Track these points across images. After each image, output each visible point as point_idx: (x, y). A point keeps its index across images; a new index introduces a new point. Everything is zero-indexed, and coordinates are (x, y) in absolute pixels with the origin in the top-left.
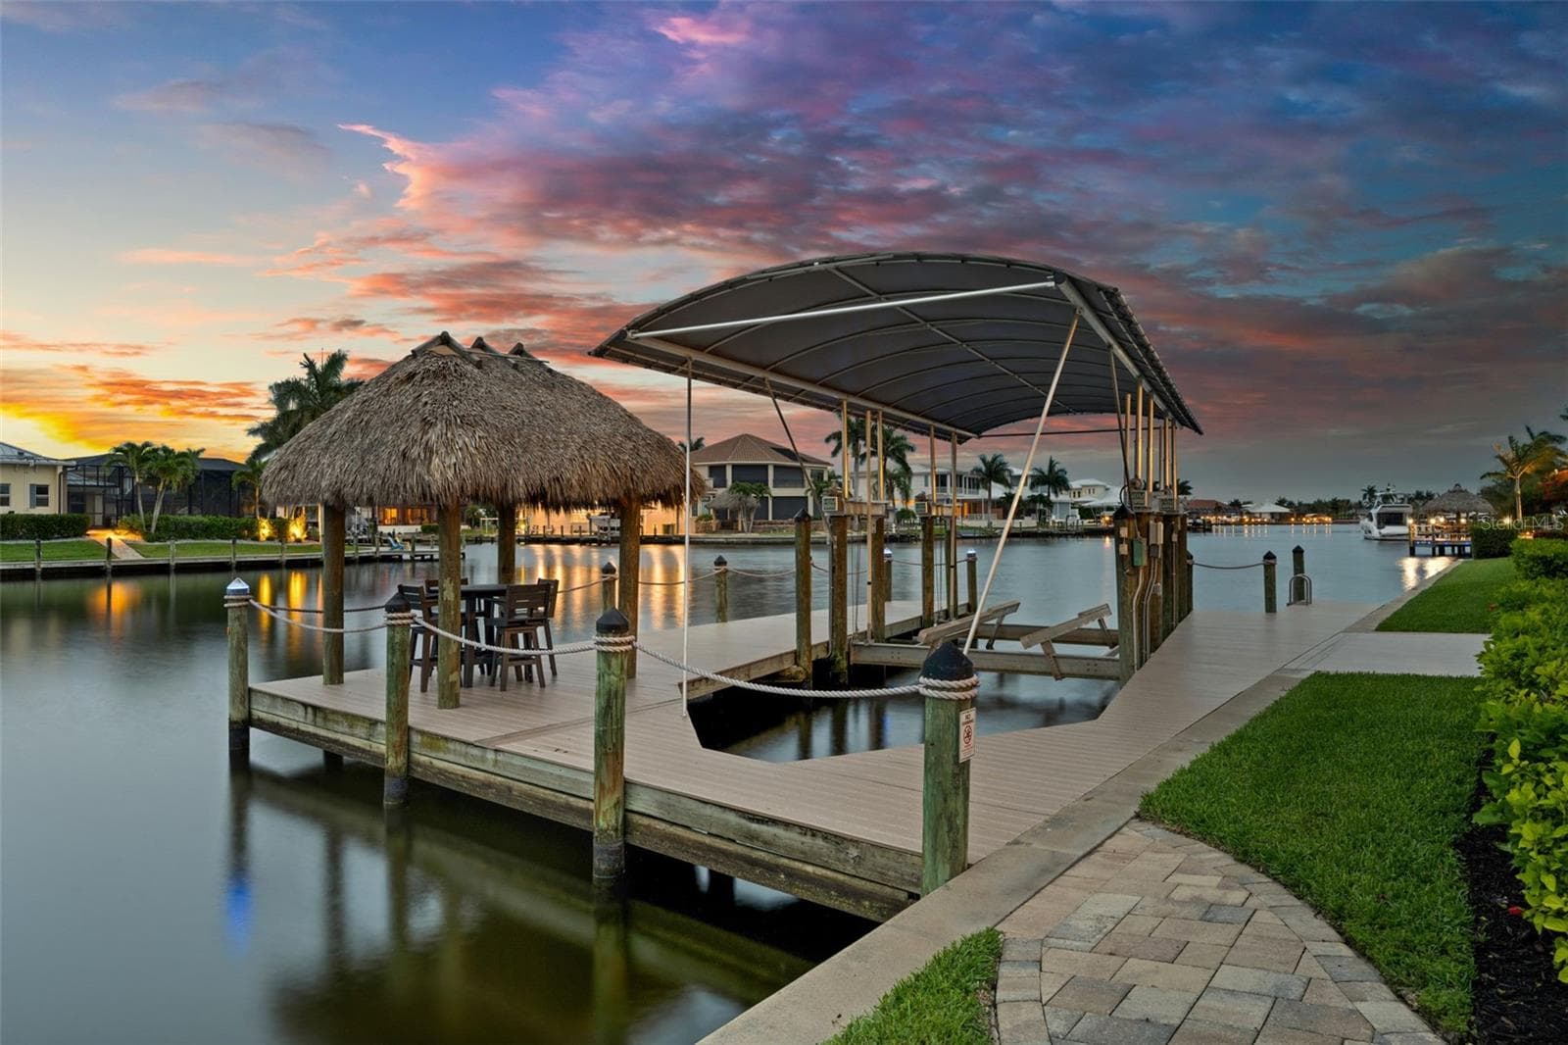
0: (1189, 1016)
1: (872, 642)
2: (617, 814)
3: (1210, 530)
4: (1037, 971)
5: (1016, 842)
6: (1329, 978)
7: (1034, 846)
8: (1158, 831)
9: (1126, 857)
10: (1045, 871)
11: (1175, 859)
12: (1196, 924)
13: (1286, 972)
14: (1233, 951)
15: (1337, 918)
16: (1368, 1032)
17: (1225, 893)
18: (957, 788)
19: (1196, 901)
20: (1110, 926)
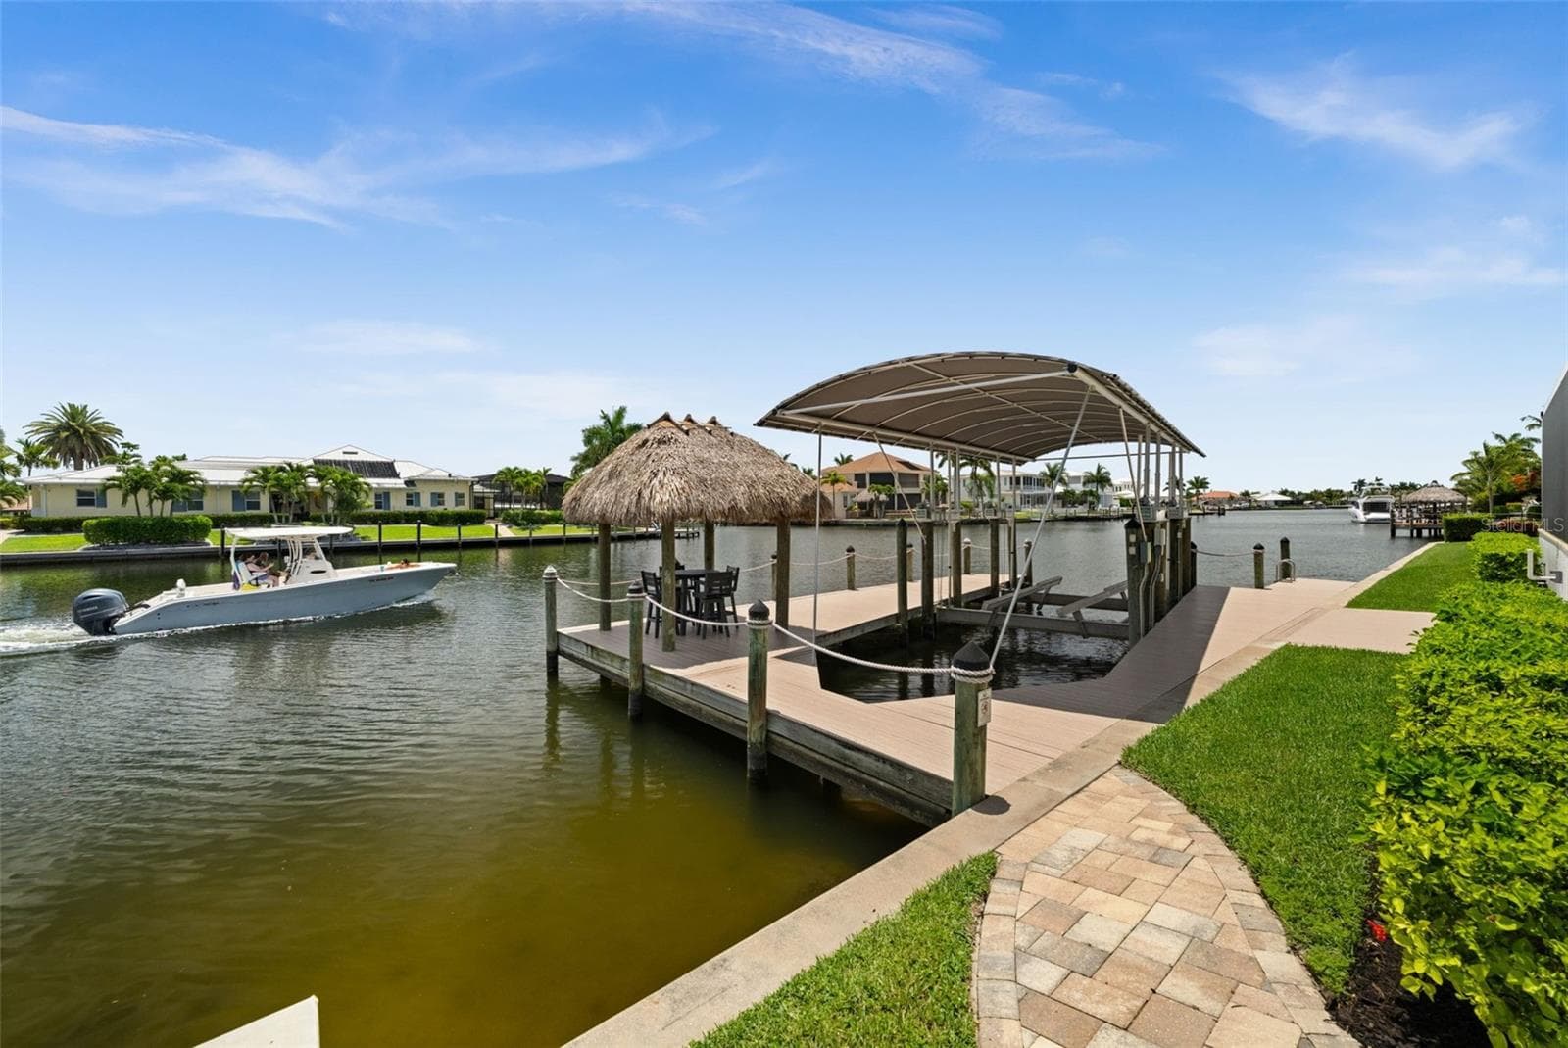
0: (1122, 945)
1: (952, 607)
2: (762, 733)
3: (1223, 514)
4: (1019, 889)
5: (1024, 780)
6: (1239, 924)
7: (1037, 784)
8: (1134, 777)
9: (1102, 798)
10: (1041, 805)
11: (1140, 804)
12: (1145, 864)
13: (1205, 916)
14: (1168, 892)
15: (1257, 872)
16: (1259, 979)
17: (1172, 840)
18: (976, 743)
19: (1148, 843)
20: (1080, 857)
